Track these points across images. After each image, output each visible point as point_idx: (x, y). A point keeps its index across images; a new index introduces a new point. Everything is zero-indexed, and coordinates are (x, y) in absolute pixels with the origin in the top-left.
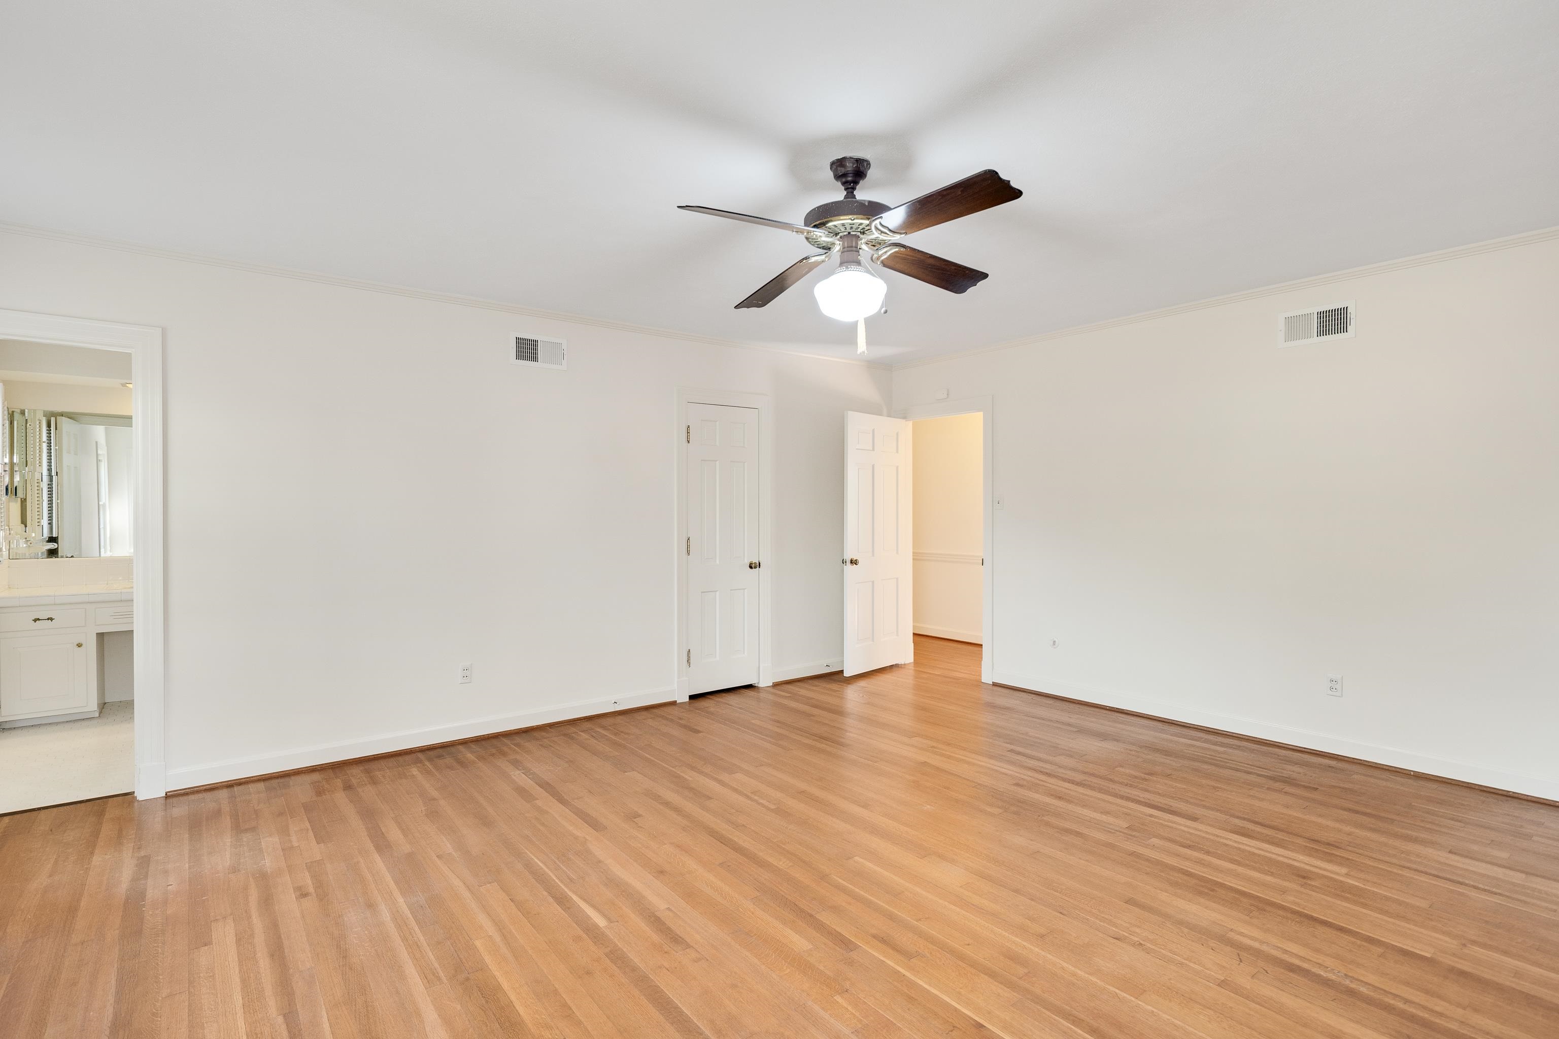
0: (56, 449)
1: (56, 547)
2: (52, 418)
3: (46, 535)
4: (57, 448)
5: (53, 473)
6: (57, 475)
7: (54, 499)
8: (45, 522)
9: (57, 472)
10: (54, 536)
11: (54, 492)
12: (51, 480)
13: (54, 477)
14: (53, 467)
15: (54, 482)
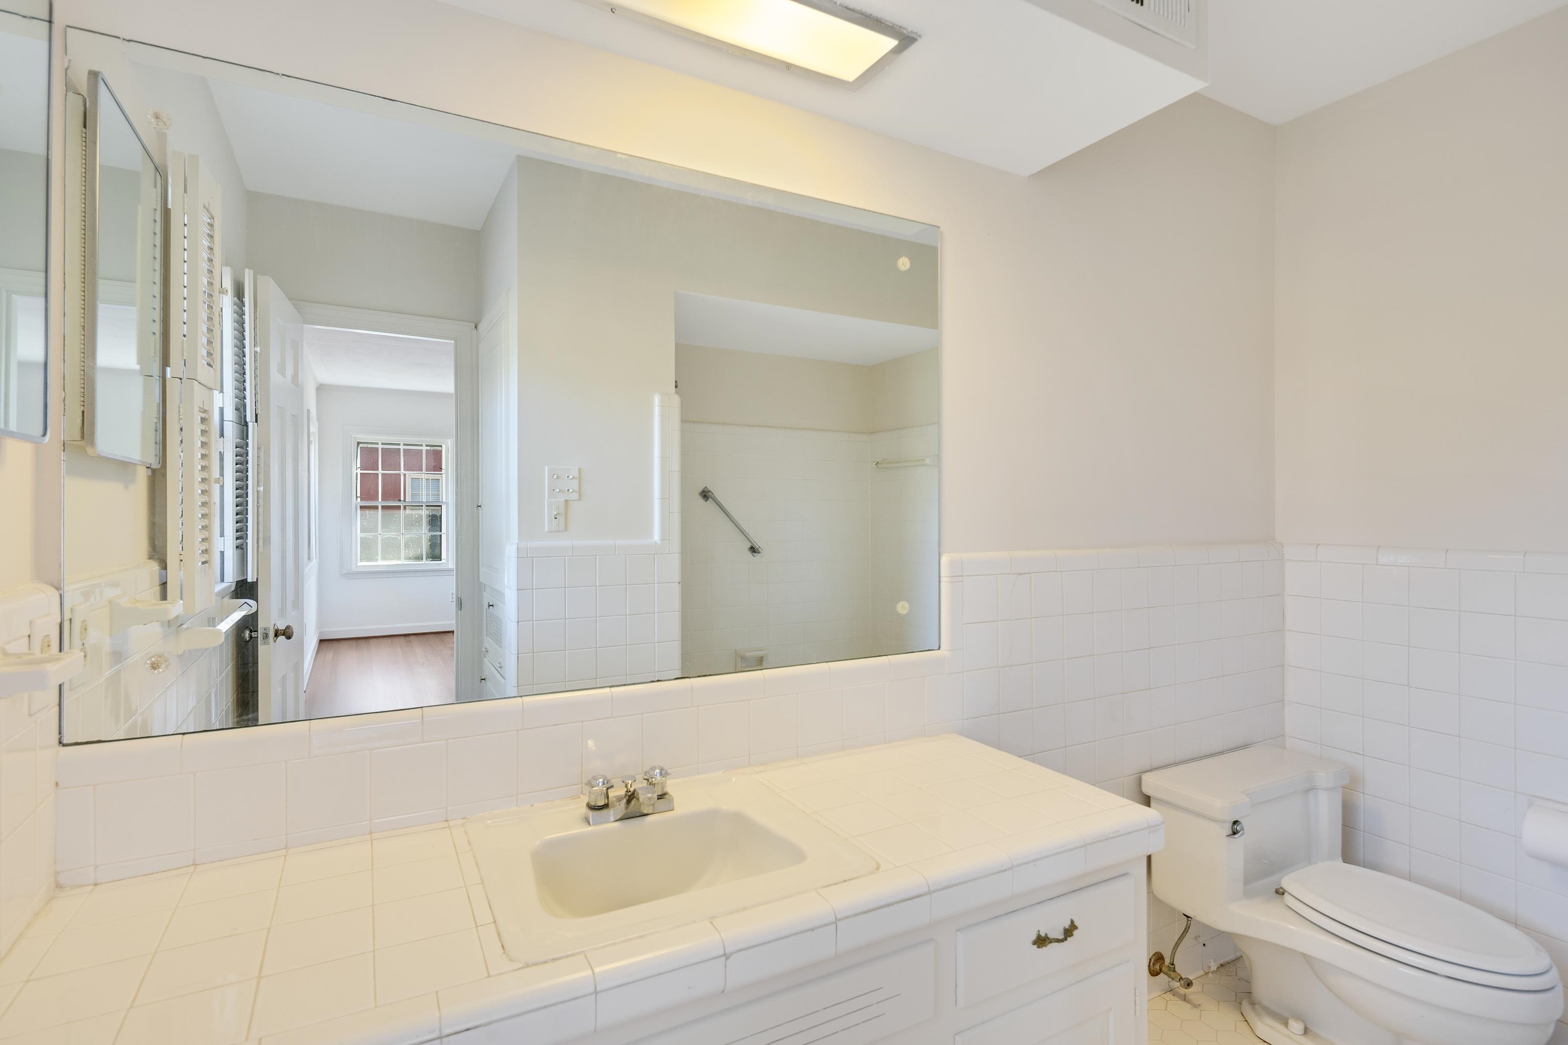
0: (256, 352)
1: (254, 610)
2: (247, 270)
3: (231, 577)
4: (258, 349)
5: (250, 417)
6: (256, 421)
7: (250, 482)
8: (227, 544)
9: (256, 415)
10: (249, 580)
11: (250, 466)
12: (244, 435)
13: (250, 425)
14: (248, 401)
15: (250, 441)
